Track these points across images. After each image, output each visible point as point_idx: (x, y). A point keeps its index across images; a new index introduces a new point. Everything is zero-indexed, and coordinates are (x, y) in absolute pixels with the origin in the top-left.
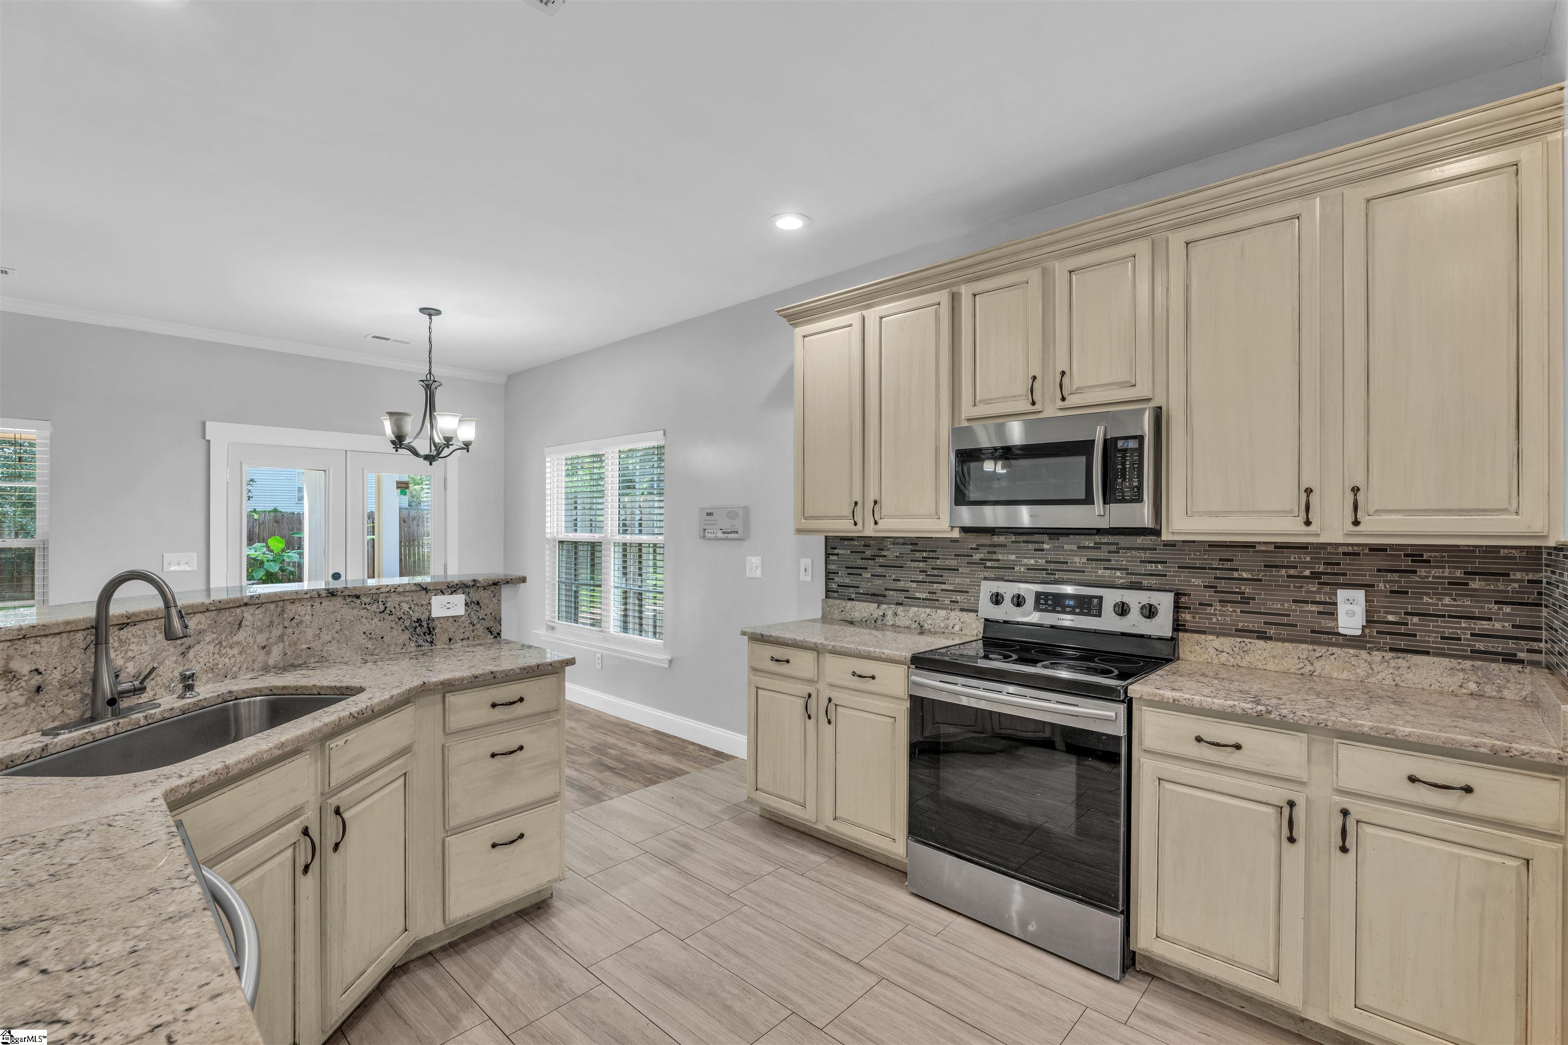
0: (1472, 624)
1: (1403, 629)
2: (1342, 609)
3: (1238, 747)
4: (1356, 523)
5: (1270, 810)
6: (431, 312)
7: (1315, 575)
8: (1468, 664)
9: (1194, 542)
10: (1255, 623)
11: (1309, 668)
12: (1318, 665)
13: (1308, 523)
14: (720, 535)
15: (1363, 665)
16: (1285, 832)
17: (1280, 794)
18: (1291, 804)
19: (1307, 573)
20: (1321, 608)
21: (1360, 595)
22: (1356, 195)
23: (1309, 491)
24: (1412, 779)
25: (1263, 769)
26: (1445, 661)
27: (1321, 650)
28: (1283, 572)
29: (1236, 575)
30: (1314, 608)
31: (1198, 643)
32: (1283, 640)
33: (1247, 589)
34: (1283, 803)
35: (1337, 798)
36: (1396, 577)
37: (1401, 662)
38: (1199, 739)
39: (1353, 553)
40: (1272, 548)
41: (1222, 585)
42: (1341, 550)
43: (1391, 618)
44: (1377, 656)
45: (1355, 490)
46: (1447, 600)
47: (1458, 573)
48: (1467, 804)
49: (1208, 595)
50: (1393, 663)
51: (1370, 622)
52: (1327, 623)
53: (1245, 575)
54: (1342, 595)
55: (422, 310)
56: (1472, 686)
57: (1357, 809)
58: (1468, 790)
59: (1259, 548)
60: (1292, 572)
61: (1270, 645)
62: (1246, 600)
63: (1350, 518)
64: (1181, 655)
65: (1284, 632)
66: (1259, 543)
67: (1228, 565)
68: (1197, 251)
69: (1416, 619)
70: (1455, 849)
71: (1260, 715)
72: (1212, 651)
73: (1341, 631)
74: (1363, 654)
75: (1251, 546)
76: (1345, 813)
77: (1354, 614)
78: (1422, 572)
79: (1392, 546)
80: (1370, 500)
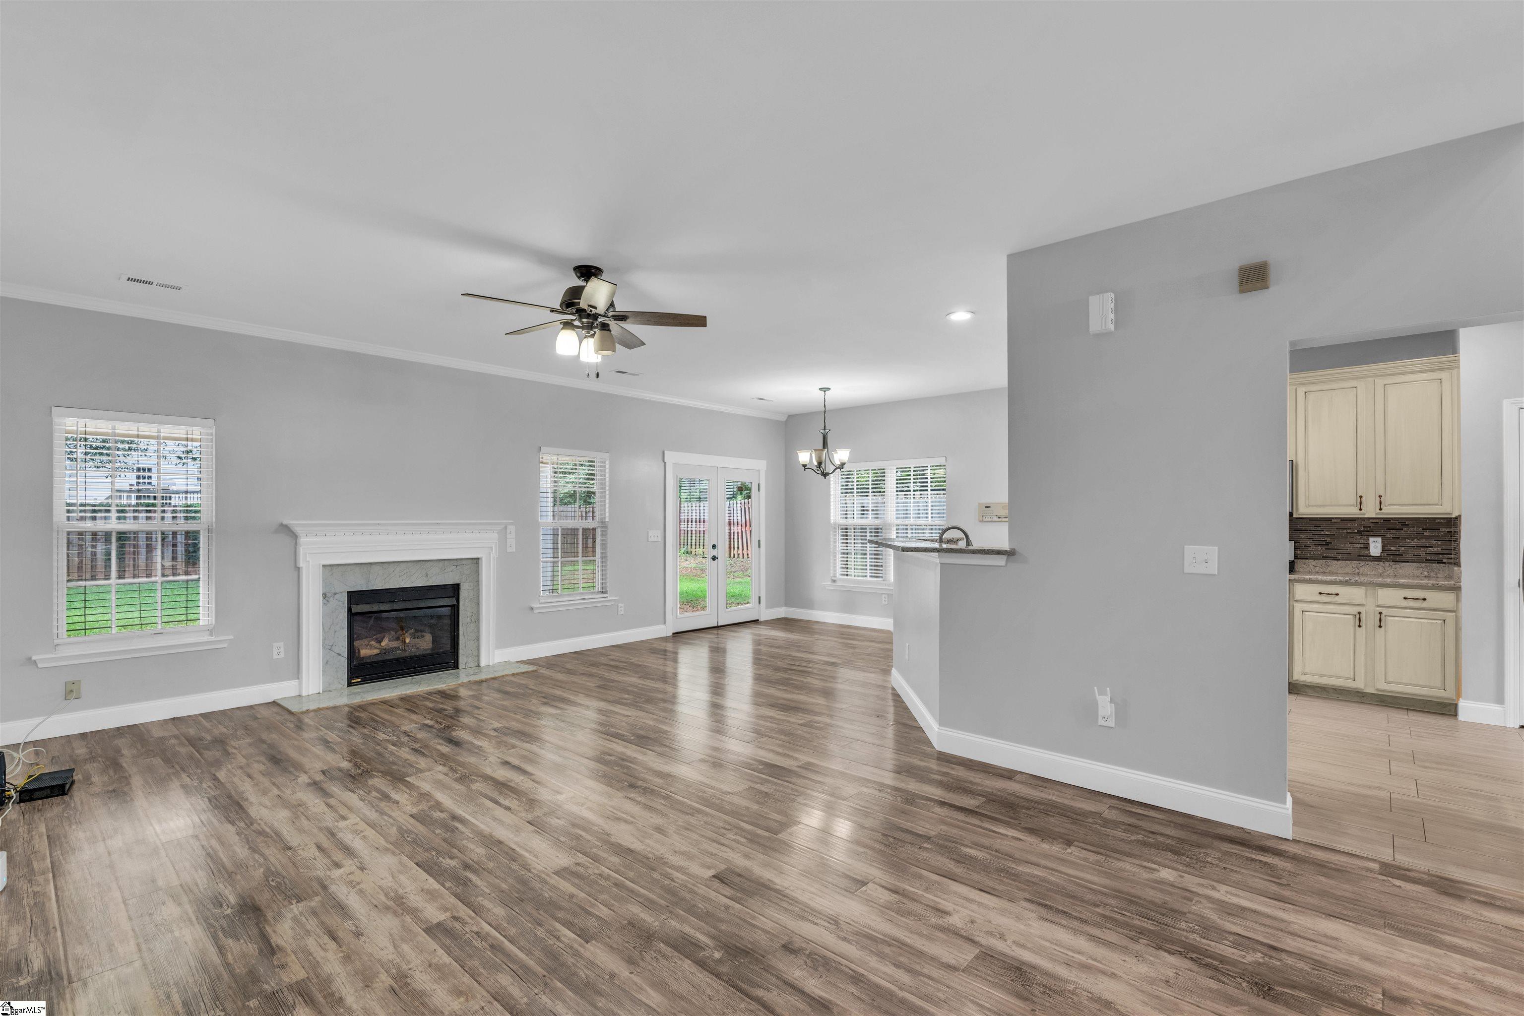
0: (1425, 549)
1: (1397, 553)
2: (1372, 546)
3: (1337, 594)
4: (1381, 509)
5: (1351, 617)
6: (825, 390)
7: (1359, 532)
8: (1424, 564)
9: (1301, 518)
10: (1332, 554)
11: (1357, 571)
12: (1361, 569)
13: (1361, 509)
14: (995, 519)
15: (1381, 568)
16: (1357, 623)
17: (1354, 610)
18: (1359, 613)
19: (1356, 531)
20: (1362, 546)
21: (1379, 539)
22: (1380, 382)
23: (1361, 497)
24: (1405, 598)
25: (1348, 602)
26: (1415, 564)
27: (1363, 563)
28: (1345, 531)
29: (1322, 533)
30: (1359, 546)
31: (1305, 564)
32: (1346, 560)
33: (1328, 539)
34: (1356, 613)
35: (1377, 609)
36: (1394, 531)
37: (1397, 566)
38: (1320, 593)
39: (1376, 522)
40: (1339, 521)
41: (1316, 537)
42: (1371, 521)
43: (1392, 548)
44: (1387, 564)
45: (1380, 497)
46: (1415, 540)
47: (1420, 529)
48: (1424, 605)
49: (1309, 542)
50: (1393, 567)
51: (1383, 550)
52: (1365, 552)
53: (1327, 533)
54: (1371, 539)
55: (820, 389)
56: (1426, 573)
57: (1384, 611)
58: (1424, 599)
59: (1333, 521)
60: (1349, 531)
61: (1340, 562)
62: (1327, 544)
63: (1378, 507)
64: (1296, 569)
65: (1346, 557)
66: (1333, 518)
67: (1319, 529)
68: (1311, 396)
69: (1403, 549)
70: (1420, 620)
71: (1347, 581)
72: (1312, 567)
73: (1372, 554)
74: (1381, 563)
75: (1330, 519)
76: (1380, 613)
77: (1377, 547)
78: (1405, 529)
79: (1392, 518)
80: (1386, 500)
